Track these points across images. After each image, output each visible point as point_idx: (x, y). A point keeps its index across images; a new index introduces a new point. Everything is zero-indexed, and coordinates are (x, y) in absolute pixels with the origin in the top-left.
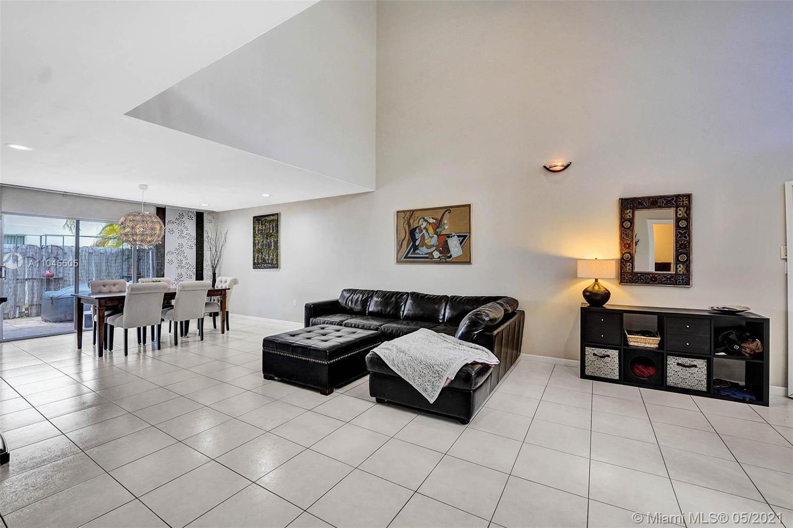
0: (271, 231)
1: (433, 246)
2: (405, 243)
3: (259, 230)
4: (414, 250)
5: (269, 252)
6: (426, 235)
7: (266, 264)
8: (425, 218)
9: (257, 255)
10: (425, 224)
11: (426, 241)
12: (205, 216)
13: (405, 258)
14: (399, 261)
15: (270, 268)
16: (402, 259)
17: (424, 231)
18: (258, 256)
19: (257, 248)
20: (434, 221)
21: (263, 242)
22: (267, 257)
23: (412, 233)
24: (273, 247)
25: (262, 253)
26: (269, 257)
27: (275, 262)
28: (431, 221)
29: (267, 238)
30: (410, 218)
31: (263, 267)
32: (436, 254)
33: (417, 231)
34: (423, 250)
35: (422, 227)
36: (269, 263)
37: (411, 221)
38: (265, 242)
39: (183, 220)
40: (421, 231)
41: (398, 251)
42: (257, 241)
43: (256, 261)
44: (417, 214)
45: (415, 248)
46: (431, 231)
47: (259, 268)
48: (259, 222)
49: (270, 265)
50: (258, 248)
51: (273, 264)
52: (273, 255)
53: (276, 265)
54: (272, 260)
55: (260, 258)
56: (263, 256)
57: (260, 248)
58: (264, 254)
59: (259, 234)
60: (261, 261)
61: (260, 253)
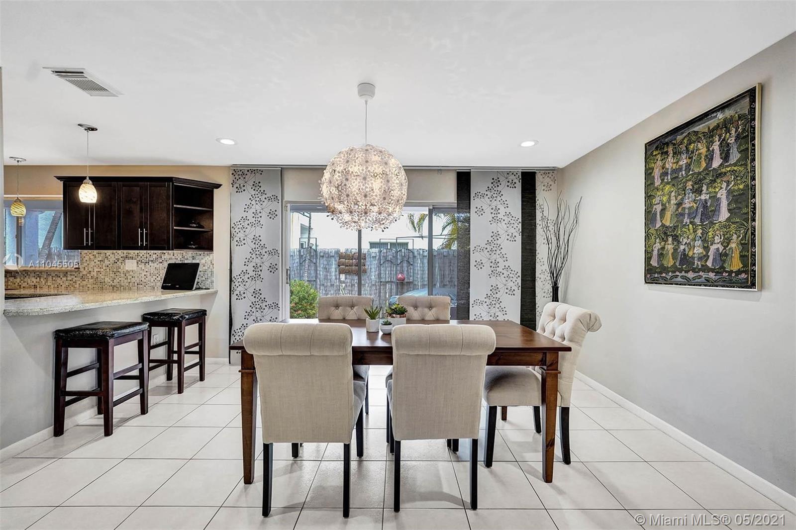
0: (717, 163)
3: (664, 174)
5: (704, 233)
7: (694, 271)
9: (658, 246)
12: (539, 178)
15: (709, 283)
18: (663, 248)
19: (658, 225)
21: (679, 204)
22: (698, 250)
24: (724, 214)
25: (676, 238)
26: (707, 249)
27: (736, 264)
29: (699, 191)
31: (679, 279)
36: (705, 269)
38: (687, 204)
39: (499, 189)
42: (659, 208)
43: (654, 263)
47: (667, 282)
48: (667, 153)
49: (712, 275)
50: (663, 225)
51: (731, 272)
52: (727, 242)
53: (743, 276)
54: (723, 256)
55: (672, 254)
56: (682, 247)
57: (668, 224)
58: (685, 240)
59: (668, 183)
60: (671, 263)
61: (670, 239)
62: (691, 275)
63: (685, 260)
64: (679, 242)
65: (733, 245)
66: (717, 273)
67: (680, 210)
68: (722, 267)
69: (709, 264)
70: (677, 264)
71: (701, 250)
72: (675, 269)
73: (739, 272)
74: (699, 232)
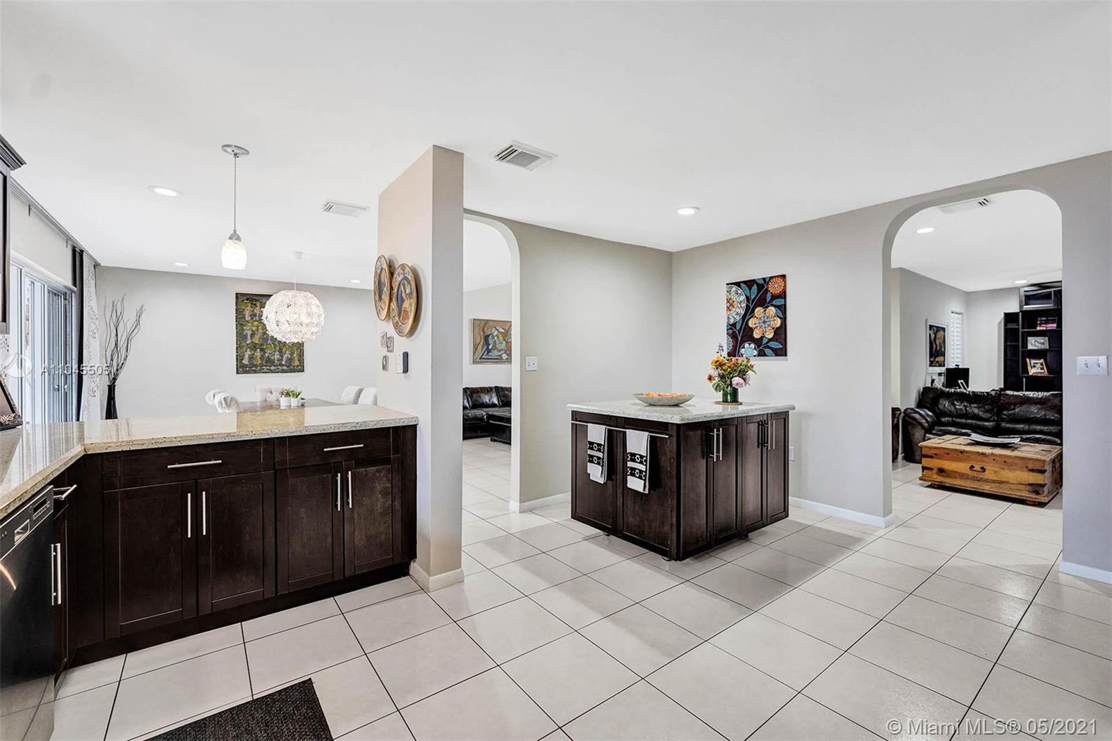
1: (501, 350)
2: (480, 346)
3: (253, 316)
4: (488, 353)
6: (497, 341)
7: (274, 366)
8: (497, 328)
9: (249, 352)
10: (496, 332)
11: (497, 346)
13: (480, 359)
14: (475, 362)
15: (282, 371)
16: (478, 360)
17: (496, 338)
18: (253, 355)
19: (248, 341)
20: (503, 331)
21: (264, 333)
22: (277, 356)
23: (486, 338)
25: (262, 350)
26: (282, 356)
27: (297, 363)
28: (502, 330)
30: (485, 325)
31: (265, 370)
32: (505, 357)
33: (490, 337)
34: (495, 353)
35: (494, 334)
36: (281, 365)
37: (485, 329)
40: (493, 337)
41: (474, 353)
42: (248, 332)
44: (490, 324)
45: (489, 351)
46: (501, 338)
47: (255, 372)
48: (255, 305)
49: (285, 368)
50: (252, 342)
51: (294, 366)
52: (292, 354)
53: (300, 367)
54: (290, 360)
55: (260, 358)
56: (267, 355)
57: (257, 342)
58: (269, 352)
59: (256, 321)
60: (259, 362)
61: (258, 350)
62: (273, 368)
63: (269, 361)
64: (265, 352)
65: (295, 355)
66: (288, 367)
67: (265, 336)
68: (290, 364)
69: (283, 363)
70: (264, 362)
71: (278, 357)
72: (262, 365)
73: (298, 366)
74: (278, 349)
